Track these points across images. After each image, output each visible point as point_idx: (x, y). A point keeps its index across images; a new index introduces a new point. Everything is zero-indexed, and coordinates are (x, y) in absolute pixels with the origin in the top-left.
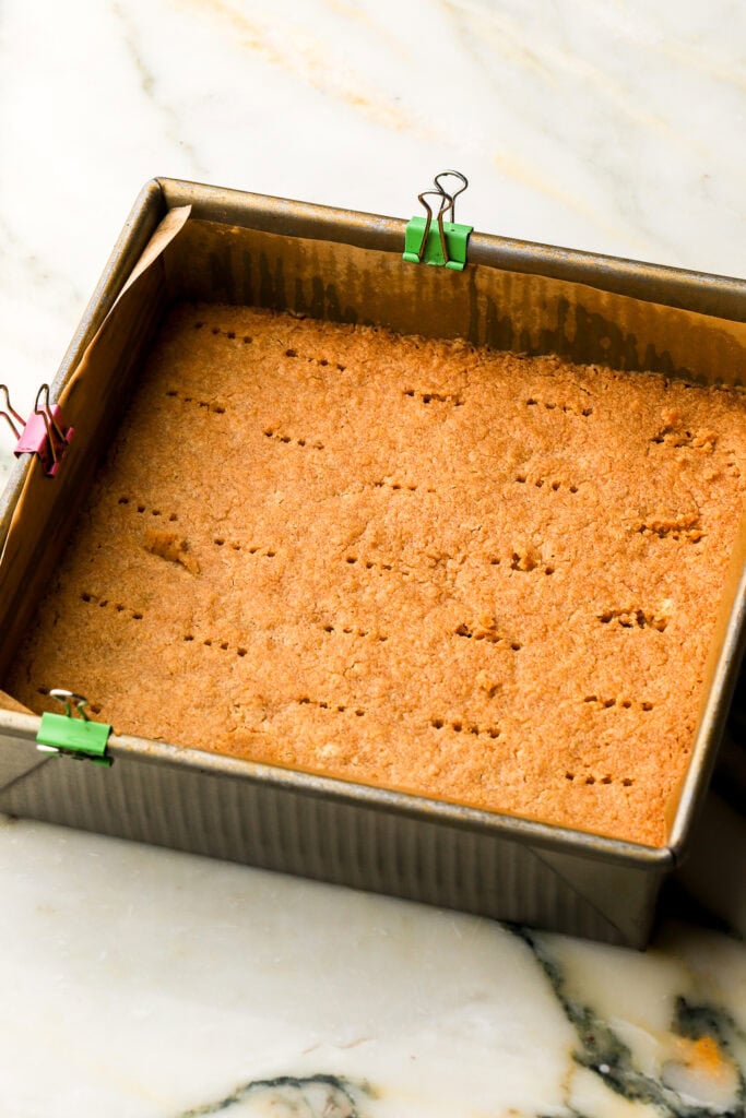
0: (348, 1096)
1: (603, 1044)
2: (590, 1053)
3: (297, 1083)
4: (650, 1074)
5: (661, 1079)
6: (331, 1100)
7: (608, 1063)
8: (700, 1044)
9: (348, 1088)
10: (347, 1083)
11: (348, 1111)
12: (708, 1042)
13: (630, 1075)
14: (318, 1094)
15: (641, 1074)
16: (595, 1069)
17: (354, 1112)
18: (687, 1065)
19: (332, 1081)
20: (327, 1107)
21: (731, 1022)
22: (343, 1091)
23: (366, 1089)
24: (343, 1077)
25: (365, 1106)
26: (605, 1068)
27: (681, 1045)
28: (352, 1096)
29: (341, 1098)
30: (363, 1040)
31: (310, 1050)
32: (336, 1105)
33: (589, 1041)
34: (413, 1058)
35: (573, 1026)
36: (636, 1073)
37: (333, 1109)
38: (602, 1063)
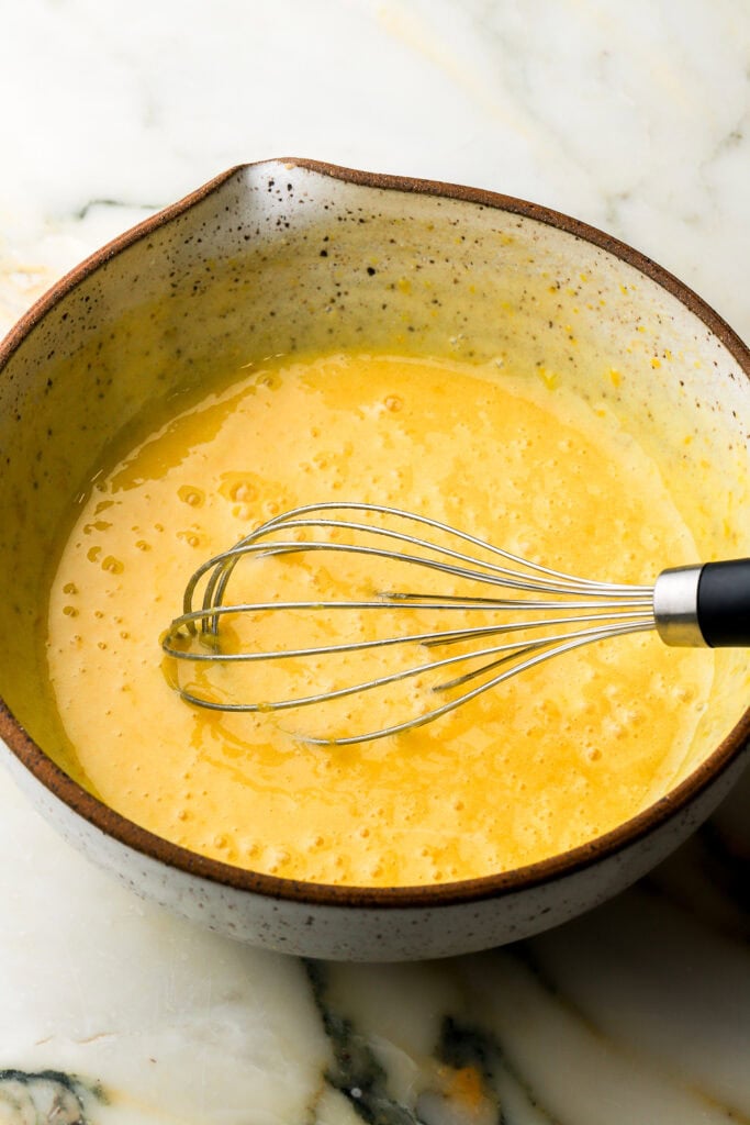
0: (78, 1098)
1: (358, 1064)
2: (343, 1073)
3: (24, 1078)
4: (404, 1104)
5: (415, 1110)
6: (59, 1102)
7: (361, 1087)
8: (462, 1074)
9: (79, 1089)
10: (79, 1083)
11: (74, 1116)
12: (470, 1073)
13: (385, 1103)
14: (45, 1093)
15: (394, 1103)
16: (346, 1092)
17: (81, 1117)
18: (446, 1096)
19: (63, 1080)
20: (54, 1109)
21: (500, 1051)
22: (74, 1092)
23: (98, 1092)
24: (75, 1076)
25: (96, 1113)
26: (356, 1092)
27: (441, 1072)
28: (81, 1099)
29: (70, 1100)
30: (103, 1035)
31: (43, 1042)
32: (63, 1108)
33: (344, 1059)
34: (153, 1061)
35: (329, 1040)
36: (390, 1101)
37: (59, 1112)
38: (355, 1086)
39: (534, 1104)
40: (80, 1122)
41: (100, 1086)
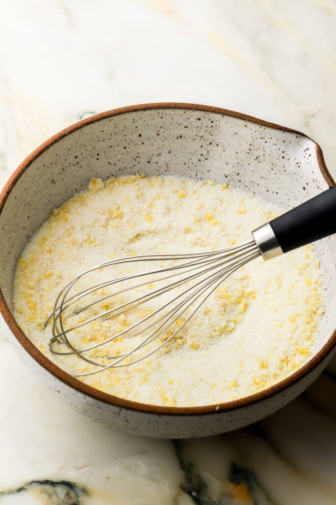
0: (75, 493)
1: (195, 482)
2: (188, 486)
3: (53, 484)
4: (214, 499)
5: (219, 502)
6: (67, 494)
7: (196, 492)
8: (239, 487)
9: (76, 490)
10: (76, 486)
11: (74, 500)
12: (242, 487)
13: (205, 499)
14: (61, 491)
15: (210, 499)
16: (190, 493)
17: (77, 501)
18: (232, 497)
19: (69, 485)
20: (65, 498)
21: (255, 478)
22: (74, 490)
23: (85, 491)
24: (74, 483)
25: (84, 500)
26: (194, 494)
27: (230, 487)
28: (77, 493)
29: (72, 494)
30: (86, 466)
31: (61, 469)
32: (70, 497)
33: (189, 479)
34: (108, 478)
35: (182, 471)
36: (208, 498)
37: (68, 498)
38: (193, 491)
39: (270, 501)
40: (77, 503)
41: (85, 488)
